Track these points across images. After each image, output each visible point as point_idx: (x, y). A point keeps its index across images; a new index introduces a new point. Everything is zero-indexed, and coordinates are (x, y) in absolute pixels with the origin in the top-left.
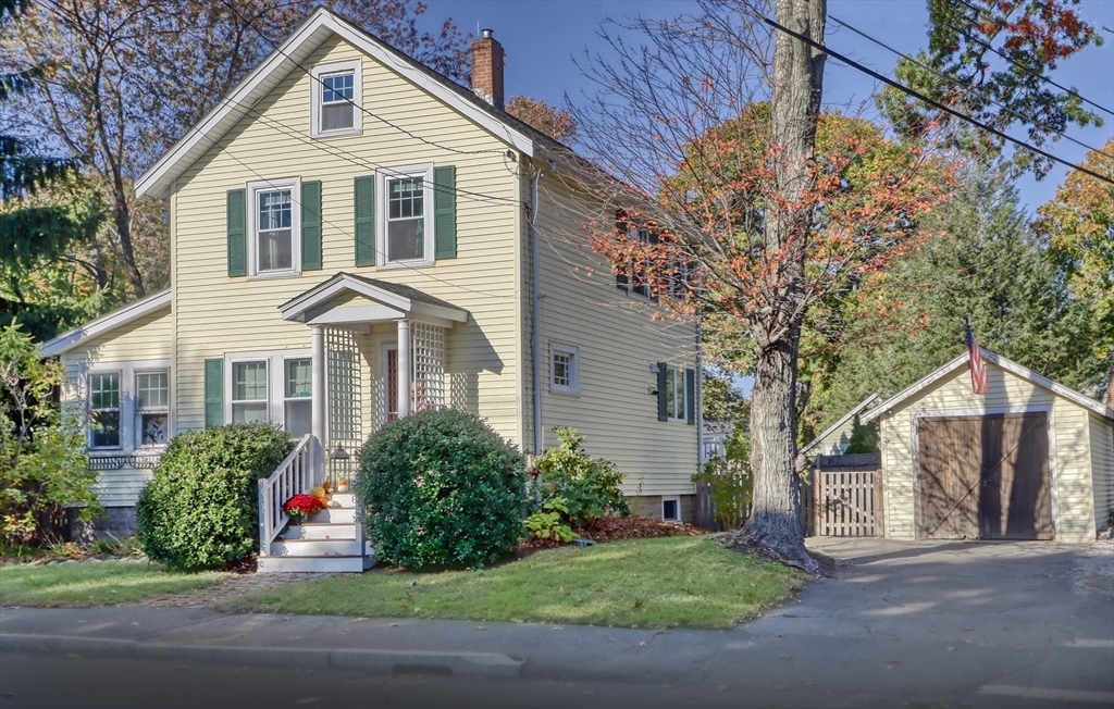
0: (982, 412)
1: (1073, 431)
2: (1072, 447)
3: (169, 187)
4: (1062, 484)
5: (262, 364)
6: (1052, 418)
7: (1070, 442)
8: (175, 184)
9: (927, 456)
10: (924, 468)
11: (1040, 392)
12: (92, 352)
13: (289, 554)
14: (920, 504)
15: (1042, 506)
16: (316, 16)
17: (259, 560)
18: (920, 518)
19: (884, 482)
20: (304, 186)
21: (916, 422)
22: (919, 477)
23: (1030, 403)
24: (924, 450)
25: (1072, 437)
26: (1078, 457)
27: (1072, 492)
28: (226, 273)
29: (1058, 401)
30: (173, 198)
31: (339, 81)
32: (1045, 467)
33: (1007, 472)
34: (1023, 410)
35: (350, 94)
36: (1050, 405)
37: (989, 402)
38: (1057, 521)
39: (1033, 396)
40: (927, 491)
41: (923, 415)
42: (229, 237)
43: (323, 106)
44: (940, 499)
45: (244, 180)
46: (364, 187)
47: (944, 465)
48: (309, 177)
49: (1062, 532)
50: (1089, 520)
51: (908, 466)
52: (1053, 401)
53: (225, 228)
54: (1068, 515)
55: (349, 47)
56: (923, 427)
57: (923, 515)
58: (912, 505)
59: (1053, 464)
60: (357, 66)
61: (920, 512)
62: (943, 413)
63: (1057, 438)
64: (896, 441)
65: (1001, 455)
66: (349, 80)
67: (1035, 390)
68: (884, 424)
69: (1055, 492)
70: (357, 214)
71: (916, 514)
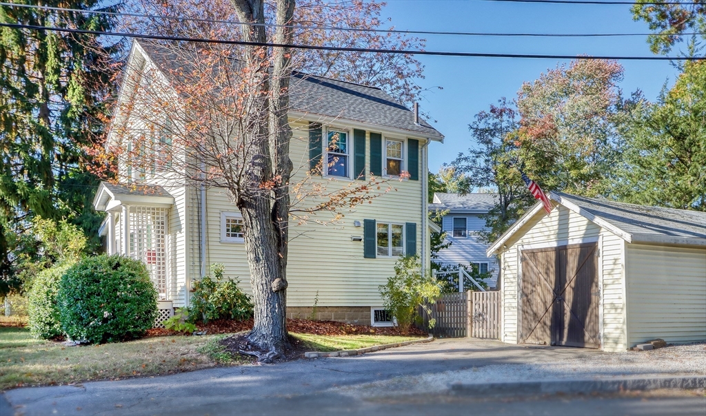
0: (555, 245)
2: (613, 270)
6: (600, 247)
9: (524, 281)
10: (522, 289)
11: (592, 226)
14: (521, 318)
21: (521, 254)
24: (523, 276)
25: (612, 262)
29: (602, 233)
33: (569, 295)
34: (580, 241)
36: (597, 236)
37: (561, 236)
38: (602, 334)
39: (586, 230)
40: (524, 309)
41: (522, 249)
44: (530, 314)
47: (534, 289)
49: (604, 344)
51: (514, 288)
52: (598, 233)
56: (524, 257)
57: (522, 327)
61: (521, 324)
63: (603, 264)
64: (508, 268)
65: (566, 281)
67: (588, 225)
68: (503, 256)
71: (519, 326)
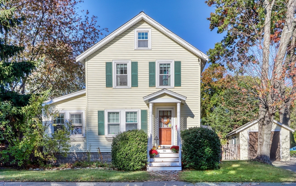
1: (286, 136)
2: (285, 139)
3: (85, 59)
4: (282, 148)
5: (118, 113)
6: (281, 132)
7: (285, 138)
8: (87, 58)
9: (251, 141)
10: (250, 144)
11: (278, 127)
12: (53, 107)
13: (153, 166)
14: (249, 152)
15: (277, 153)
16: (140, 14)
17: (147, 168)
18: (249, 155)
19: (240, 147)
20: (132, 63)
21: (249, 133)
22: (249, 146)
23: (275, 129)
24: (250, 140)
25: (285, 137)
26: (286, 142)
27: (284, 150)
28: (105, 86)
29: (282, 129)
30: (86, 63)
31: (143, 34)
32: (279, 144)
34: (274, 131)
35: (147, 38)
36: (280, 129)
38: (281, 156)
39: (276, 127)
40: (250, 149)
41: (250, 131)
42: (106, 76)
43: (138, 41)
44: (254, 151)
45: (112, 60)
46: (152, 65)
47: (255, 143)
48: (134, 60)
49: (282, 159)
50: (288, 156)
51: (247, 143)
52: (281, 128)
53: (105, 73)
54: (283, 155)
55: (147, 25)
56: (250, 134)
57: (250, 155)
58: (247, 153)
59: (281, 143)
60: (150, 30)
61: (249, 154)
62: (255, 131)
63: (282, 137)
64: (243, 137)
66: (147, 34)
67: (277, 126)
68: (240, 133)
69: (281, 150)
70: (150, 72)
71: (248, 155)
